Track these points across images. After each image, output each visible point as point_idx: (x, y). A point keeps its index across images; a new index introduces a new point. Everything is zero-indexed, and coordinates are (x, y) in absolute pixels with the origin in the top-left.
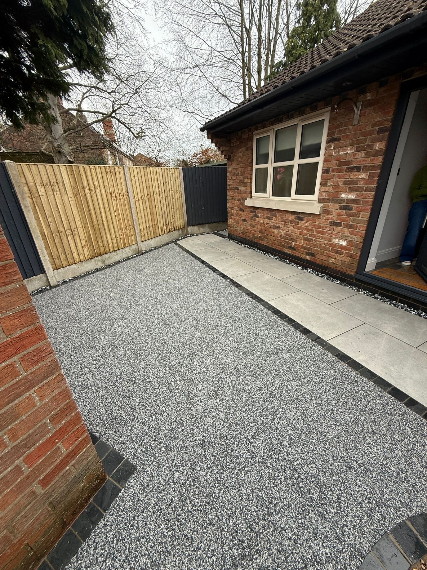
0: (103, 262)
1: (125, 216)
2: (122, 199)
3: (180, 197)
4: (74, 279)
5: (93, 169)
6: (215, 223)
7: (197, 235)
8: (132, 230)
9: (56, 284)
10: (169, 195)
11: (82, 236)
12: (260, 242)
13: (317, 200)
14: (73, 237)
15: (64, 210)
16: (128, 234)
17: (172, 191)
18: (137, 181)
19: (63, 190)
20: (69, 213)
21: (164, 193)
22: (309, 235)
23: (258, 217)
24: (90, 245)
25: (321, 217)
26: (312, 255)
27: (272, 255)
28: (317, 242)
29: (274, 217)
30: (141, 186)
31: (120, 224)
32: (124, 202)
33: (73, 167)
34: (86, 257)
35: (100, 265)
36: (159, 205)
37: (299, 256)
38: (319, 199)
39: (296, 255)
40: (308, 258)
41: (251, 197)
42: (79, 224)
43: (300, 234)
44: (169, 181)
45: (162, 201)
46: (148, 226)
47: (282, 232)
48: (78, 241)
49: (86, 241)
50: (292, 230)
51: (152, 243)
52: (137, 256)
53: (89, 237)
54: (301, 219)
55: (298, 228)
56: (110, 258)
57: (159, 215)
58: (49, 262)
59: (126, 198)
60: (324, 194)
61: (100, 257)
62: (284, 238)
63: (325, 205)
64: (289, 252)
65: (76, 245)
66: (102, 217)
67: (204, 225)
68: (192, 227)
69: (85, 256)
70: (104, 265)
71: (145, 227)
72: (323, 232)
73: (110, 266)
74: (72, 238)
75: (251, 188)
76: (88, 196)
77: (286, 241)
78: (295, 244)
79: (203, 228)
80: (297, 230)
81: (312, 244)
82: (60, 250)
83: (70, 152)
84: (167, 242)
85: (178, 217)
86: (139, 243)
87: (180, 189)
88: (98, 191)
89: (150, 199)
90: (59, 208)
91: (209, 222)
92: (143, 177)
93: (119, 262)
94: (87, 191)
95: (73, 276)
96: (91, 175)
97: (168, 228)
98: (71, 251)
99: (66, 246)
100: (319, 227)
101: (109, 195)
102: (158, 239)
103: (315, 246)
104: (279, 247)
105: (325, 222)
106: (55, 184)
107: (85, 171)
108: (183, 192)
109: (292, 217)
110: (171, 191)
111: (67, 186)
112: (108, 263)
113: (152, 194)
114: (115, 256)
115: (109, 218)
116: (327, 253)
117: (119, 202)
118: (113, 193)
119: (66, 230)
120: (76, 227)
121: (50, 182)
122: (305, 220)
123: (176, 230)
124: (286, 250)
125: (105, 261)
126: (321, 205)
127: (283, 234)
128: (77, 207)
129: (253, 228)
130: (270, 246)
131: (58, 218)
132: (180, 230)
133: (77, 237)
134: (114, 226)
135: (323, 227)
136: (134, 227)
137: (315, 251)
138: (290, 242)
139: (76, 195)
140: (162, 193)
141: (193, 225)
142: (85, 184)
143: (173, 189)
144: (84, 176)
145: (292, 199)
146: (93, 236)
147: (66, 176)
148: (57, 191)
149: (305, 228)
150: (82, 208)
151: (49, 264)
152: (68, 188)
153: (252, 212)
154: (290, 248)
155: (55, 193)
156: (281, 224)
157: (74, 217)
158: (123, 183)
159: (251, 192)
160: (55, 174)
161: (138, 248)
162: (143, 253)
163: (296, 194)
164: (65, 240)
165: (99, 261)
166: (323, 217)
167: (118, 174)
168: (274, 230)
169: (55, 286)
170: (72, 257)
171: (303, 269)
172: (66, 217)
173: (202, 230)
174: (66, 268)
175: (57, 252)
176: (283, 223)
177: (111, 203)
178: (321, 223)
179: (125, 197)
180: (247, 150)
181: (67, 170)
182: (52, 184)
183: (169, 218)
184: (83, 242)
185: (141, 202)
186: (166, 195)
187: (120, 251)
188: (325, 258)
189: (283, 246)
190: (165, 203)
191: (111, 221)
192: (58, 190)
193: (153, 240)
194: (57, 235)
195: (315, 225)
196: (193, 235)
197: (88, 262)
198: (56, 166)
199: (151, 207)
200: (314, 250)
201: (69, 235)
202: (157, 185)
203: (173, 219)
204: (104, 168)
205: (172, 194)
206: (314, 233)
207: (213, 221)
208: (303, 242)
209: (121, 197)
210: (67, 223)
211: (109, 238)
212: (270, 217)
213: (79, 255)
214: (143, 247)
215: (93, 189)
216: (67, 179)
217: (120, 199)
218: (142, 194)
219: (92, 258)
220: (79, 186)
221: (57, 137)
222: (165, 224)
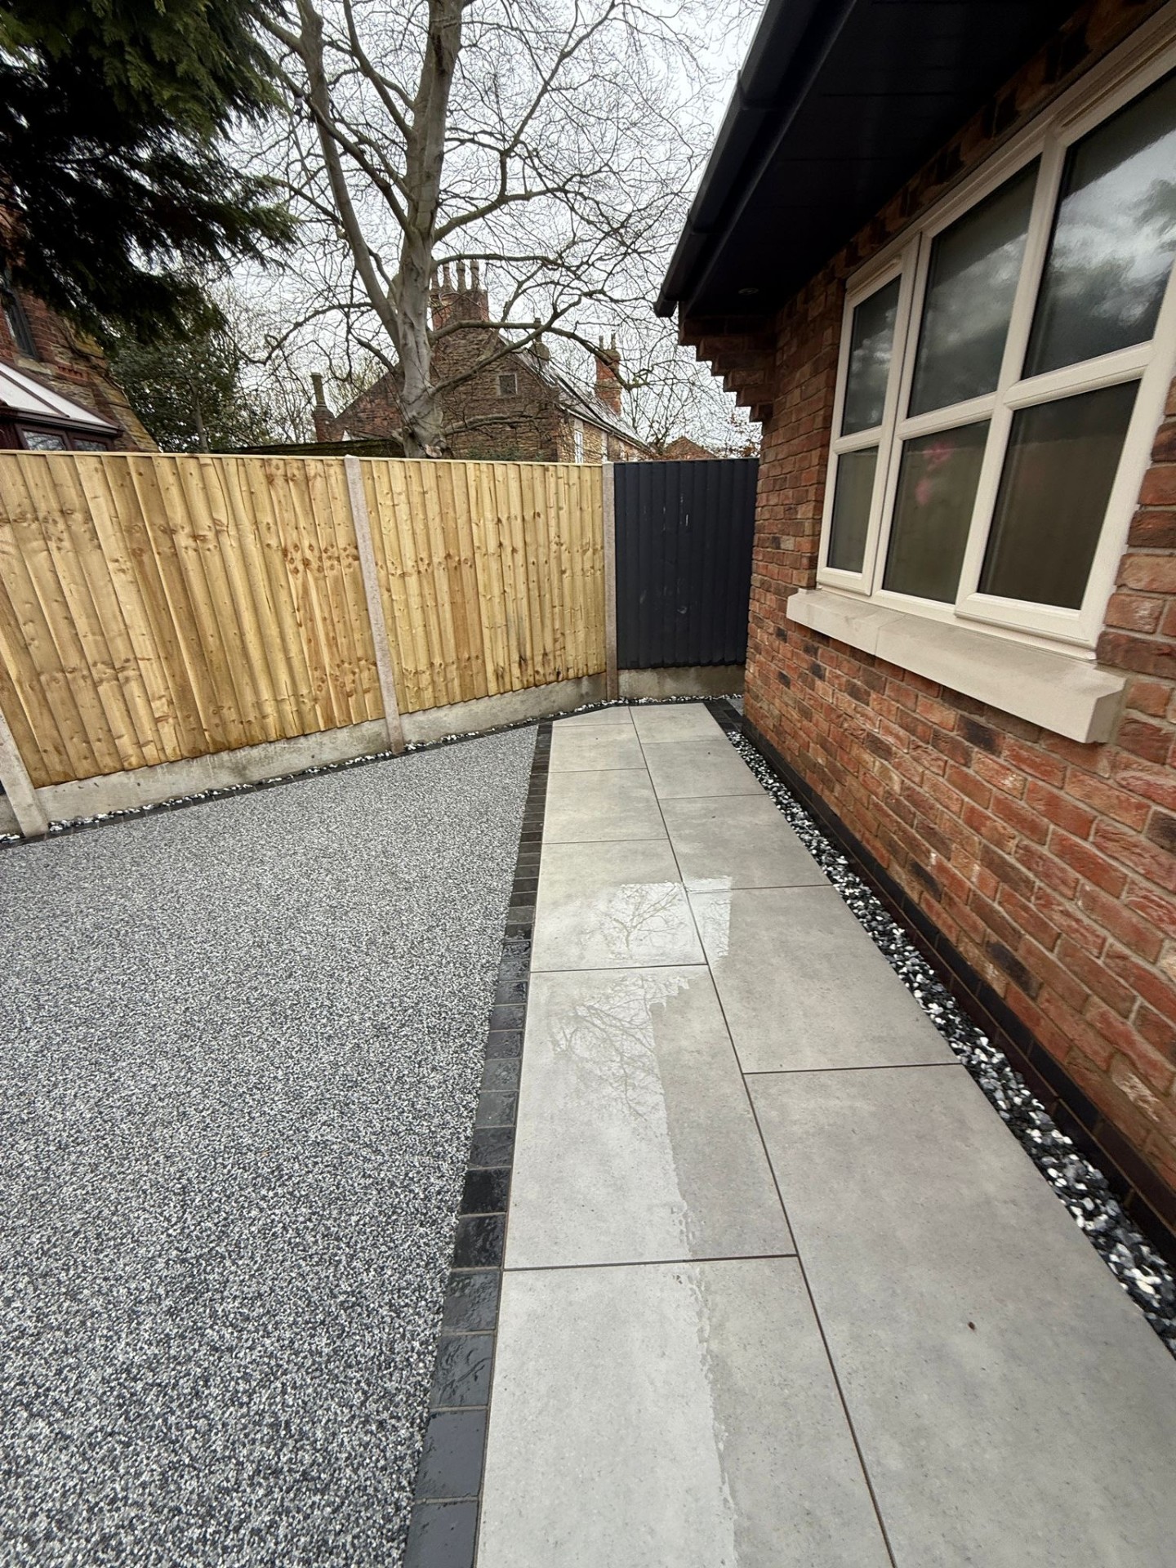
0: (239, 770)
1: (339, 627)
2: (332, 567)
3: (598, 565)
4: (115, 819)
5: (211, 470)
6: (728, 664)
7: (649, 703)
8: (365, 674)
9: (44, 828)
10: (543, 559)
11: (156, 684)
12: (819, 788)
13: (1093, 643)
14: (120, 687)
15: (86, 599)
16: (349, 687)
17: (560, 544)
18: (403, 510)
19: (87, 536)
20: (107, 609)
21: (521, 552)
22: (1012, 844)
23: (822, 677)
24: (188, 717)
25: (1103, 765)
26: (1015, 970)
27: (849, 868)
28: (1057, 917)
29: (874, 695)
30: (419, 527)
31: (316, 653)
32: (338, 581)
33: (130, 461)
34: (169, 751)
35: (226, 779)
36: (496, 591)
37: (952, 939)
38: (1102, 637)
39: (939, 924)
40: (992, 973)
41: (812, 585)
42: (144, 645)
43: (969, 822)
44: (552, 513)
45: (509, 580)
46: (437, 661)
47: (896, 777)
48: (140, 703)
49: (171, 702)
50: (935, 787)
51: (453, 718)
52: (377, 759)
53: (184, 691)
54: (986, 740)
55: (967, 785)
56: (268, 759)
57: (492, 628)
58: (16, 763)
59: (349, 566)
60: (1145, 608)
61: (225, 756)
62: (898, 808)
63: (1142, 688)
64: (913, 891)
65: (128, 711)
66: (240, 627)
67: (681, 671)
68: (633, 673)
69: (163, 749)
70: (240, 780)
71: (422, 666)
72: (1106, 869)
73: (261, 785)
74: (116, 689)
75: (816, 545)
76: (190, 559)
77: (904, 831)
78: (940, 868)
79: (677, 678)
80: (956, 793)
81: (1026, 909)
82: (66, 728)
83: (437, 436)
84: (521, 717)
85: (581, 635)
86: (389, 719)
87: (599, 540)
88: (229, 543)
89: (455, 568)
90: (67, 593)
91: (704, 661)
92: (432, 497)
93: (303, 775)
94: (183, 540)
95: (113, 809)
96: (205, 488)
97: (530, 671)
98: (110, 730)
99: (90, 716)
100: (1082, 825)
101: (277, 558)
102: (477, 707)
103: (1040, 927)
104: (878, 844)
105: (1124, 806)
106: (57, 516)
107: (177, 474)
108: (610, 552)
109: (944, 716)
110: (554, 547)
111: (102, 525)
112: (256, 774)
113: (465, 553)
114: (288, 756)
115: (273, 631)
116: (1103, 1017)
117: (316, 580)
118: (291, 549)
119: (90, 661)
120: (131, 657)
121: (35, 510)
122: (1006, 753)
123: (568, 679)
124: (900, 875)
125: (245, 768)
126: (1114, 682)
127: (897, 788)
128: (139, 591)
129: (805, 722)
130: (847, 822)
131: (63, 625)
132: (585, 682)
133: (134, 688)
134: (288, 660)
135: (1105, 835)
136: (375, 664)
137: (1032, 960)
138: (919, 845)
139: (136, 554)
140: (514, 551)
141: (636, 666)
142: (178, 515)
143: (565, 538)
144: (175, 492)
145: (959, 617)
146: (200, 690)
147: (100, 490)
148: (61, 540)
149: (998, 801)
150: (159, 595)
151: (18, 769)
152: (104, 531)
153: (807, 650)
154: (918, 872)
155: (53, 545)
156: (897, 737)
157: (125, 625)
158: (340, 515)
159: (813, 563)
160: (55, 485)
161: (388, 735)
162: (407, 752)
163: (980, 590)
164: (85, 698)
165: (222, 766)
166: (1114, 767)
167: (319, 484)
168: (867, 757)
169: (38, 837)
170: (112, 750)
171: (947, 1029)
172: (93, 621)
173: (670, 686)
174: (90, 782)
175: (55, 733)
176: (902, 733)
177: (283, 583)
178: (1096, 802)
179: (345, 562)
180: (816, 372)
181: (104, 472)
182: (41, 515)
183: (537, 639)
184: (160, 707)
185: (412, 581)
186: (531, 559)
187: (312, 739)
188: (1091, 1043)
189: (892, 848)
190: (522, 588)
191: (278, 640)
192: (65, 536)
193: (459, 711)
194: (55, 680)
195: (1053, 806)
196: (632, 702)
197: (176, 767)
198: (61, 459)
199: (458, 599)
200: (1030, 951)
201: (101, 681)
202: (491, 526)
203: (555, 640)
204: (258, 463)
205: (559, 558)
206: (1045, 850)
207: (717, 659)
208: (981, 877)
209: (327, 564)
210: (96, 642)
211: (266, 694)
212: (859, 689)
213: (140, 745)
214: (412, 730)
215: (210, 535)
216: (102, 500)
217: (320, 569)
218: (424, 555)
219: (196, 754)
220: (152, 524)
221: (412, 398)
222: (515, 657)
